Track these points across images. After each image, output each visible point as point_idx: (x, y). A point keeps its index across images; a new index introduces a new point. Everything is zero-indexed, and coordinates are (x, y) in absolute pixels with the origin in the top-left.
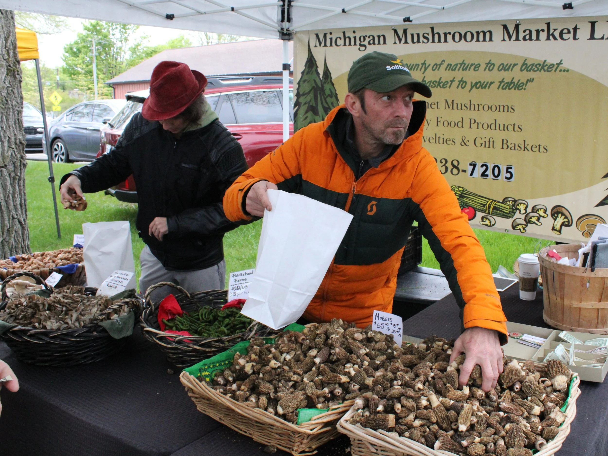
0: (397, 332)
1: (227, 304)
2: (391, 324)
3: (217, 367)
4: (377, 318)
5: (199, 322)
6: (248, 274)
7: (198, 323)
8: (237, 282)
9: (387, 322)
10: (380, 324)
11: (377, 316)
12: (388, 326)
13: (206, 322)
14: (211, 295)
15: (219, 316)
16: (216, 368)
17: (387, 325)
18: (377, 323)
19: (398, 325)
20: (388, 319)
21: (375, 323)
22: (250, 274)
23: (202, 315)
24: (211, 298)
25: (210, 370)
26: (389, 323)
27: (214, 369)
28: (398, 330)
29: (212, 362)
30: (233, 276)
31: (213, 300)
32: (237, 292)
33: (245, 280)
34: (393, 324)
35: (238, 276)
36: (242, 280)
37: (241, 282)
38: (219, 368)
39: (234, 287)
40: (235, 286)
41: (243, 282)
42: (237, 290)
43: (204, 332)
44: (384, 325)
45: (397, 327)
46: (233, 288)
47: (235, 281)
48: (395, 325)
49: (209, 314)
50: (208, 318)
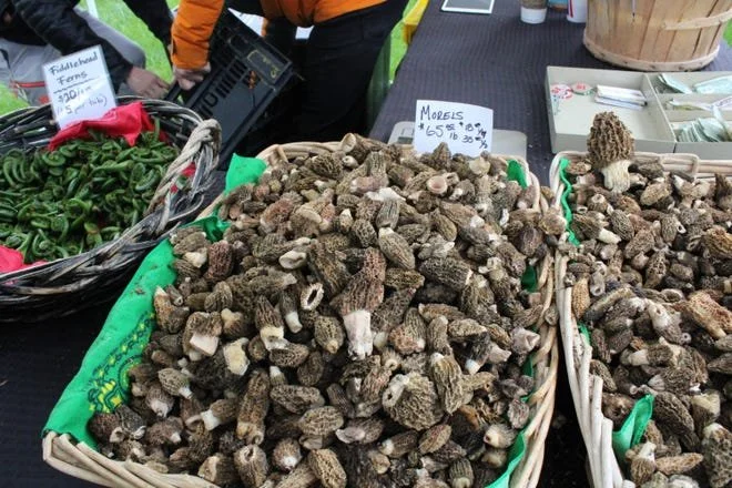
0: (477, 139)
1: (58, 135)
2: (461, 124)
3: (126, 353)
4: (425, 116)
5: (9, 192)
6: (85, 62)
7: (9, 196)
8: (65, 82)
9: (449, 122)
10: (433, 128)
11: (425, 111)
12: (453, 129)
13: (26, 185)
14: (15, 122)
15: (50, 167)
16: (124, 358)
17: (450, 127)
18: (425, 127)
19: (478, 125)
20: (451, 115)
21: (422, 126)
22: (91, 60)
23: (11, 174)
24: (16, 129)
25: (113, 373)
26: (456, 122)
27: (121, 362)
28: (480, 135)
29: (111, 350)
30: (52, 70)
31: (21, 133)
32: (73, 104)
33: (84, 75)
34: (465, 124)
35: (63, 69)
36: (77, 76)
37: (75, 81)
38: (132, 353)
39: (62, 94)
40: (64, 92)
41: (80, 80)
42: (71, 101)
43: (33, 219)
44: (444, 128)
45: (476, 129)
46: (60, 97)
47: (61, 82)
48: (470, 125)
49: (27, 168)
50: (28, 177)
